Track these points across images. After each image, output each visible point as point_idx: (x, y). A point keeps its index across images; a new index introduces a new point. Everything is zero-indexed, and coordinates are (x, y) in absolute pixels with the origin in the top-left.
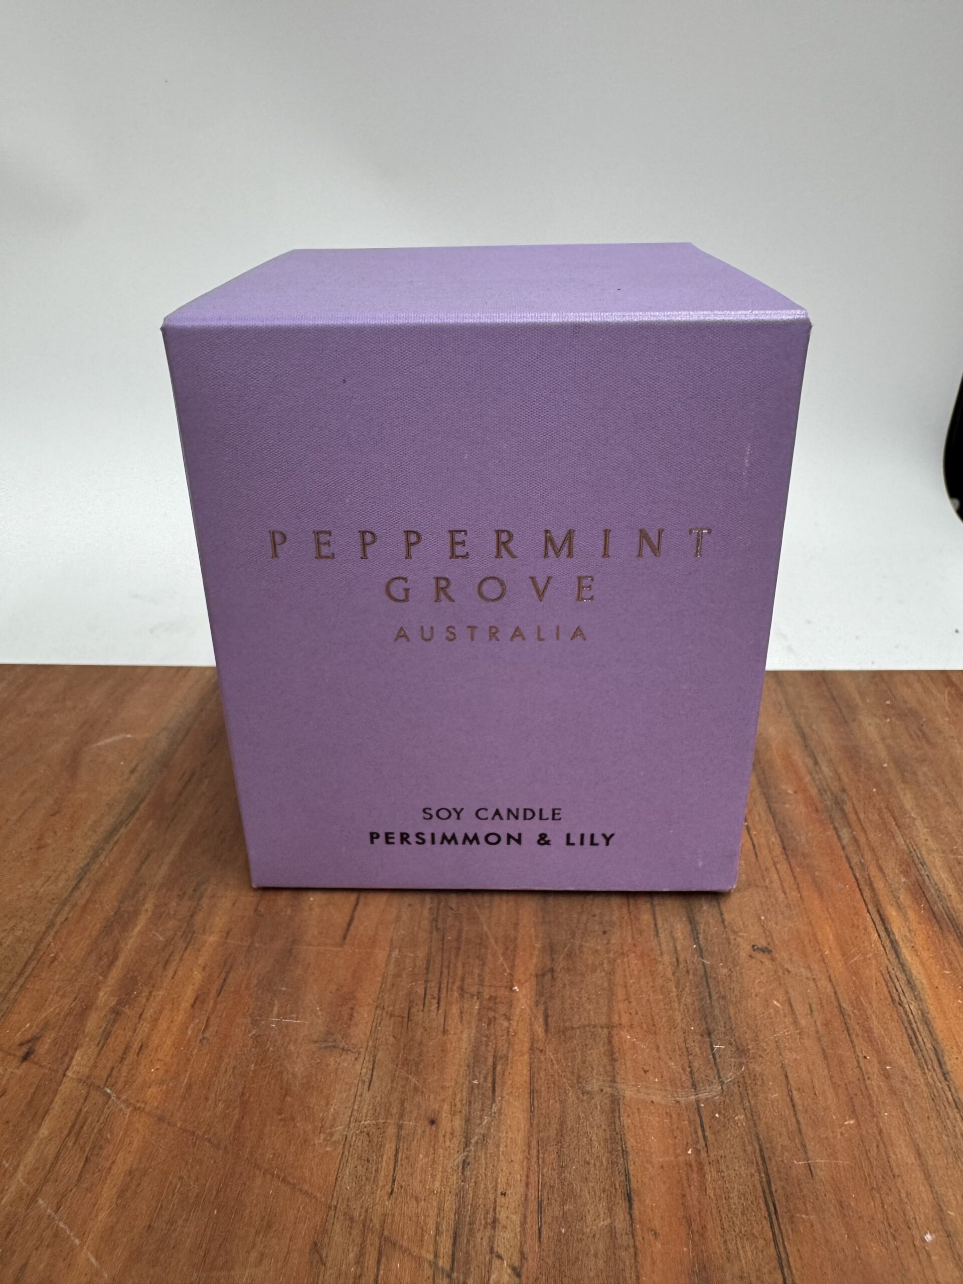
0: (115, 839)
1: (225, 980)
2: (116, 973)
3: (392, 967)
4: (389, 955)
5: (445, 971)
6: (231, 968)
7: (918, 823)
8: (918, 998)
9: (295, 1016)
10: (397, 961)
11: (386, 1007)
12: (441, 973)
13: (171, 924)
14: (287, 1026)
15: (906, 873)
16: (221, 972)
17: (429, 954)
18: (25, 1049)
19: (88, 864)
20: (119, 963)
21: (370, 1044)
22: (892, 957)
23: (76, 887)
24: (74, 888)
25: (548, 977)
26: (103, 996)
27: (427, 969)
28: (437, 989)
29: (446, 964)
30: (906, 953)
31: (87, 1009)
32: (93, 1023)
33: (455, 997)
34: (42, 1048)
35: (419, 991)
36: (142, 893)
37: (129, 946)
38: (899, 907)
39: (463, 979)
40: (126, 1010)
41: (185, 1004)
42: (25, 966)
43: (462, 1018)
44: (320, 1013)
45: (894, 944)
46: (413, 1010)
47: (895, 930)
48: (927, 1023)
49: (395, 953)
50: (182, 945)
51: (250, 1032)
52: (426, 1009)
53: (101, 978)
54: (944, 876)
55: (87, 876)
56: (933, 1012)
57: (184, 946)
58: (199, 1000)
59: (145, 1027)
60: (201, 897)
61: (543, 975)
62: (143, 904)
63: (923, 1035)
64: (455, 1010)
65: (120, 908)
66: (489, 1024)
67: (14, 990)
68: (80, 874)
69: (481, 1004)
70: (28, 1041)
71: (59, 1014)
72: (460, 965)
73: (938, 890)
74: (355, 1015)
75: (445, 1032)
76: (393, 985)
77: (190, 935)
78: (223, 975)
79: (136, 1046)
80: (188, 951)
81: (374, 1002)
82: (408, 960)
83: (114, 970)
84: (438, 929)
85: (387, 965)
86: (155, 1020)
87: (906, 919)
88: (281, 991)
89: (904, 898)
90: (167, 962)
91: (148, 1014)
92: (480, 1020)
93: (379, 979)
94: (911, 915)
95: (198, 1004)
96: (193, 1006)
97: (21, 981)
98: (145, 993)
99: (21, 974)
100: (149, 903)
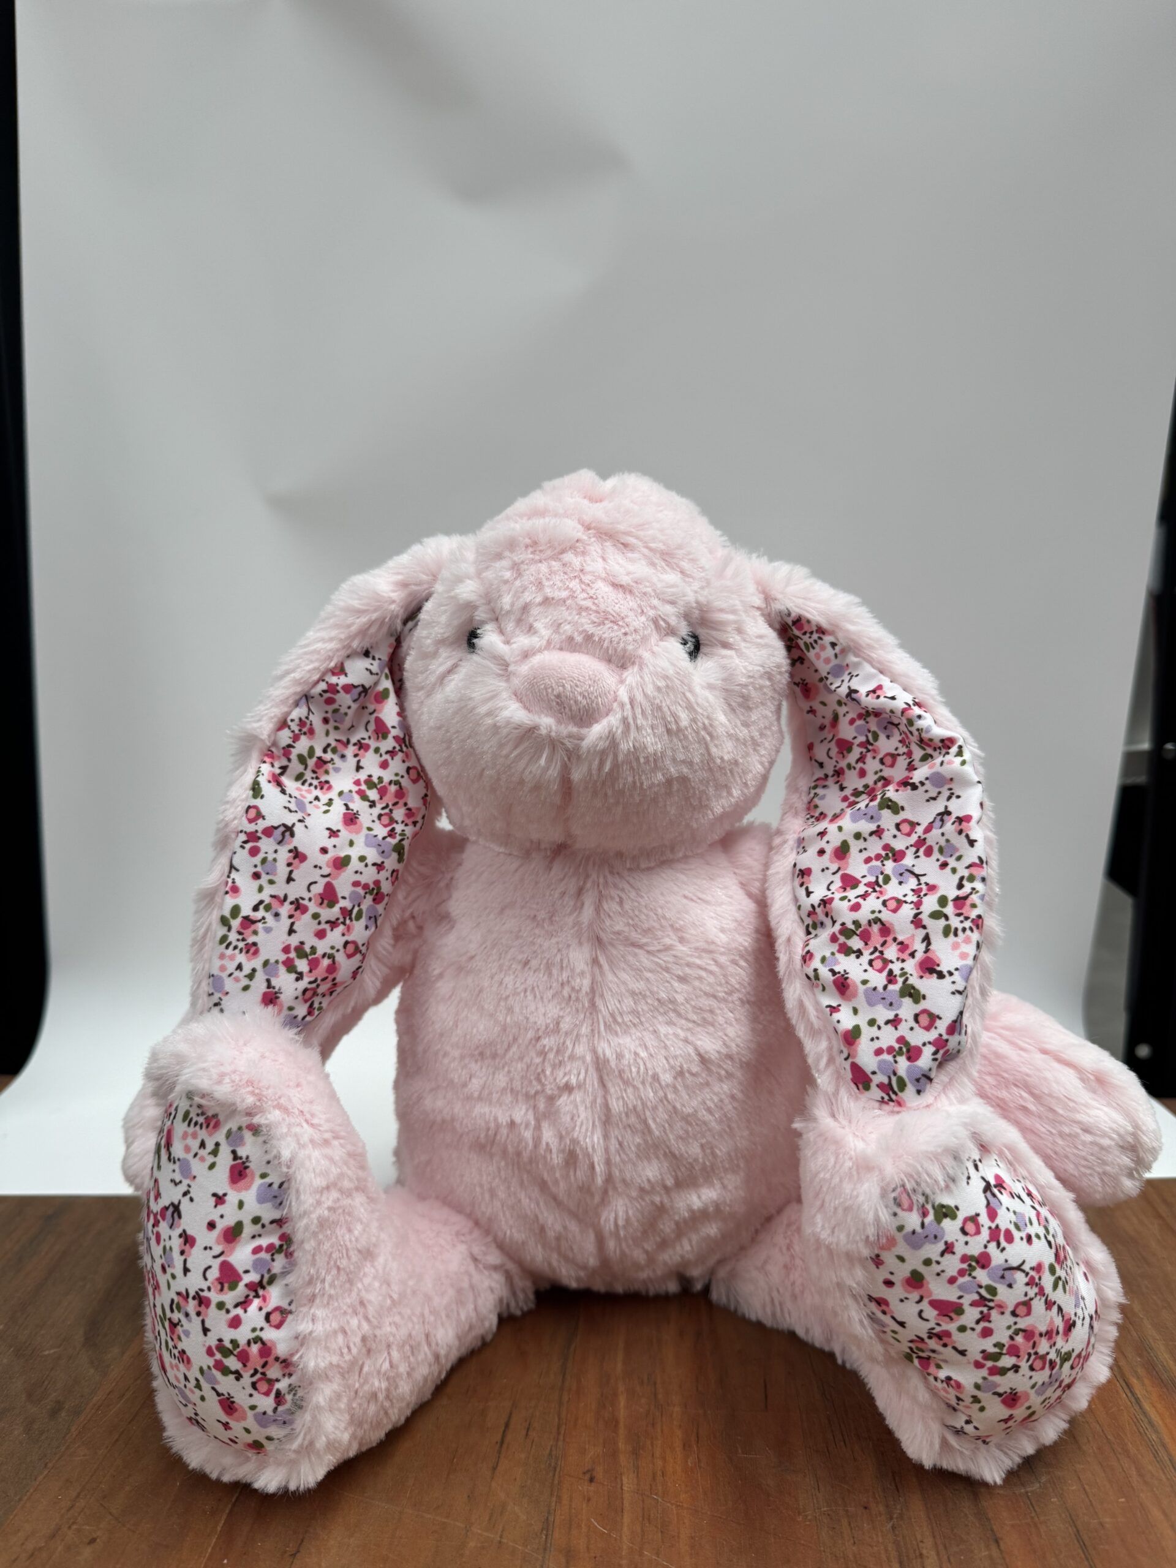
1: (697, 1434)
3: (805, 1422)
4: (801, 1416)
5: (841, 1425)
6: (698, 1426)
7: (1146, 1322)
8: (1156, 1431)
9: (753, 1453)
10: (808, 1419)
11: (810, 1447)
13: (643, 1401)
14: (751, 1459)
15: (1140, 1356)
16: (693, 1429)
17: (828, 1415)
18: (587, 1477)
19: (564, 1363)
20: (621, 1425)
21: (810, 1468)
22: (1137, 1408)
26: (621, 1445)
27: (830, 1423)
30: (1147, 1406)
31: (615, 1453)
32: (623, 1459)
34: (599, 1473)
37: (622, 1415)
38: (1138, 1378)
40: (641, 1452)
41: (679, 1448)
42: (559, 1428)
45: (1137, 1400)
47: (1137, 1392)
48: (1164, 1446)
50: (658, 1414)
52: (837, 1447)
53: (614, 1434)
54: (1167, 1356)
55: (568, 1371)
56: (1167, 1440)
57: (660, 1414)
58: (686, 1446)
59: (659, 1463)
60: (655, 1384)
62: (617, 1388)
63: (1162, 1453)
64: (856, 1447)
65: (602, 1392)
67: (560, 1443)
68: (563, 1370)
70: (588, 1471)
71: (598, 1455)
73: (1163, 1366)
76: (811, 1433)
77: (660, 1407)
78: (695, 1431)
79: (659, 1473)
80: (664, 1417)
82: (815, 1419)
83: (620, 1429)
85: (802, 1421)
86: (664, 1459)
87: (1143, 1384)
89: (1141, 1371)
90: (653, 1425)
91: (657, 1454)
94: (1146, 1381)
95: (687, 1448)
96: (684, 1449)
97: (561, 1438)
98: (649, 1442)
99: (559, 1433)
100: (621, 1388)
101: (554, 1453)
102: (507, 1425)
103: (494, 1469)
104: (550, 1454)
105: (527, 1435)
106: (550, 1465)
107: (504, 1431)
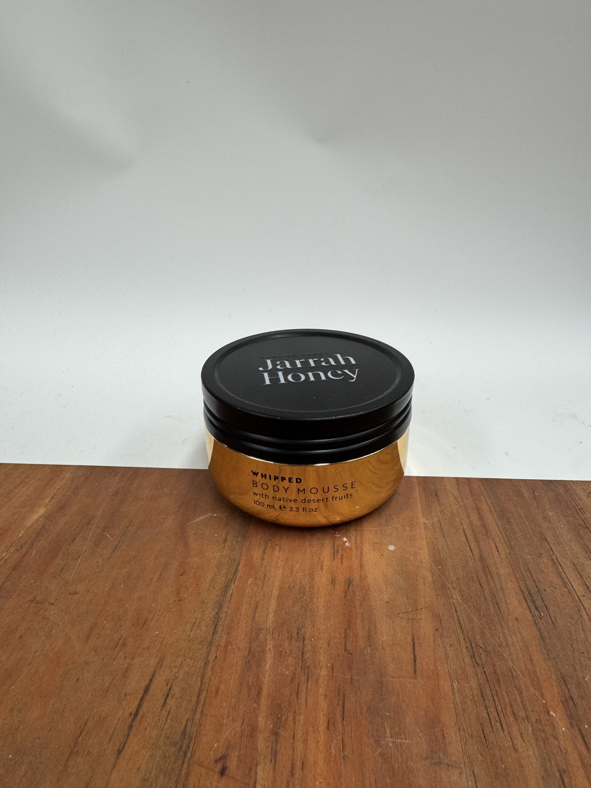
0: (230, 593)
1: (343, 707)
2: (264, 701)
3: (457, 695)
4: (452, 686)
5: (496, 698)
6: (344, 696)
9: (403, 736)
10: (459, 691)
11: (465, 728)
12: (494, 701)
13: (291, 661)
14: (401, 744)
16: (339, 700)
17: (480, 684)
18: (220, 766)
19: (217, 613)
20: (265, 692)
21: (466, 760)
23: (215, 632)
24: (213, 633)
25: (571, 703)
26: (261, 720)
27: (483, 697)
28: (496, 714)
29: (494, 693)
31: (254, 730)
32: (262, 742)
33: (511, 721)
34: (232, 764)
35: (484, 715)
36: (261, 636)
37: (267, 679)
39: (511, 706)
40: (281, 731)
41: (322, 728)
42: (199, 696)
43: (522, 737)
44: (420, 734)
46: (487, 731)
49: (455, 685)
50: (303, 678)
51: (376, 751)
52: (495, 730)
53: (255, 705)
55: (220, 623)
57: (306, 678)
58: (330, 724)
59: (300, 747)
60: (304, 638)
61: (567, 701)
62: (266, 646)
64: (515, 731)
65: (250, 648)
66: (544, 743)
67: (198, 716)
68: (214, 622)
69: (532, 726)
70: (221, 759)
71: (235, 735)
72: (505, 694)
74: (446, 735)
75: (516, 750)
76: (464, 710)
77: (306, 670)
78: (341, 702)
79: (299, 764)
80: (310, 683)
81: (455, 724)
82: (467, 691)
83: (263, 699)
84: (478, 665)
85: (453, 693)
86: (305, 741)
88: (385, 715)
90: (298, 693)
91: (299, 735)
92: (537, 739)
93: (452, 705)
95: (331, 727)
96: (328, 728)
97: (200, 708)
98: (291, 718)
99: (198, 702)
100: (270, 645)
101: (188, 730)
102: (147, 689)
103: (120, 752)
104: (184, 733)
105: (165, 702)
106: (181, 747)
107: (142, 699)
